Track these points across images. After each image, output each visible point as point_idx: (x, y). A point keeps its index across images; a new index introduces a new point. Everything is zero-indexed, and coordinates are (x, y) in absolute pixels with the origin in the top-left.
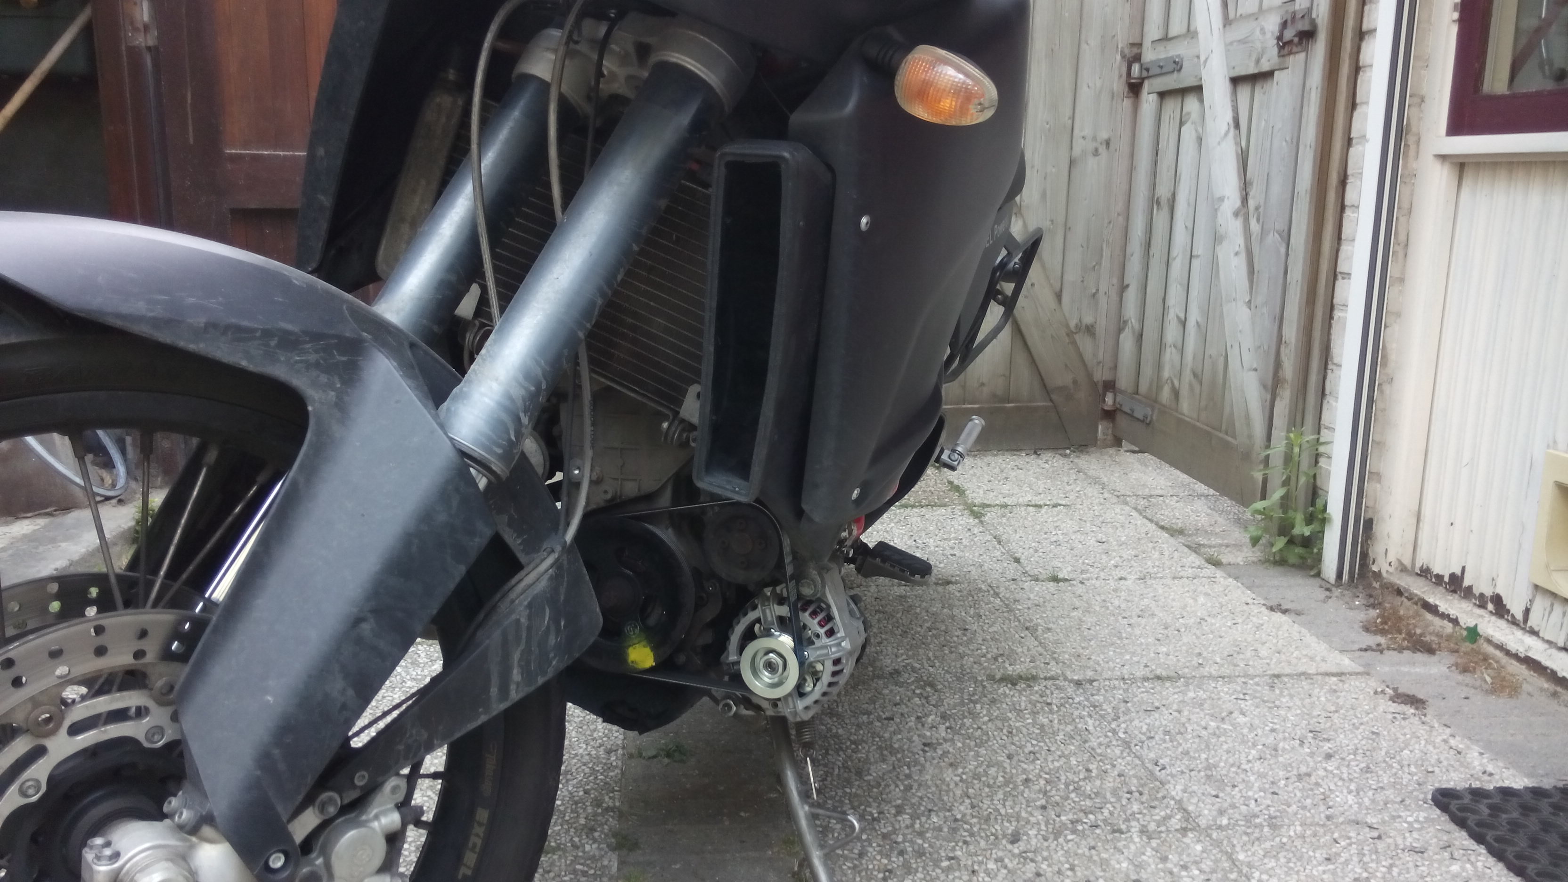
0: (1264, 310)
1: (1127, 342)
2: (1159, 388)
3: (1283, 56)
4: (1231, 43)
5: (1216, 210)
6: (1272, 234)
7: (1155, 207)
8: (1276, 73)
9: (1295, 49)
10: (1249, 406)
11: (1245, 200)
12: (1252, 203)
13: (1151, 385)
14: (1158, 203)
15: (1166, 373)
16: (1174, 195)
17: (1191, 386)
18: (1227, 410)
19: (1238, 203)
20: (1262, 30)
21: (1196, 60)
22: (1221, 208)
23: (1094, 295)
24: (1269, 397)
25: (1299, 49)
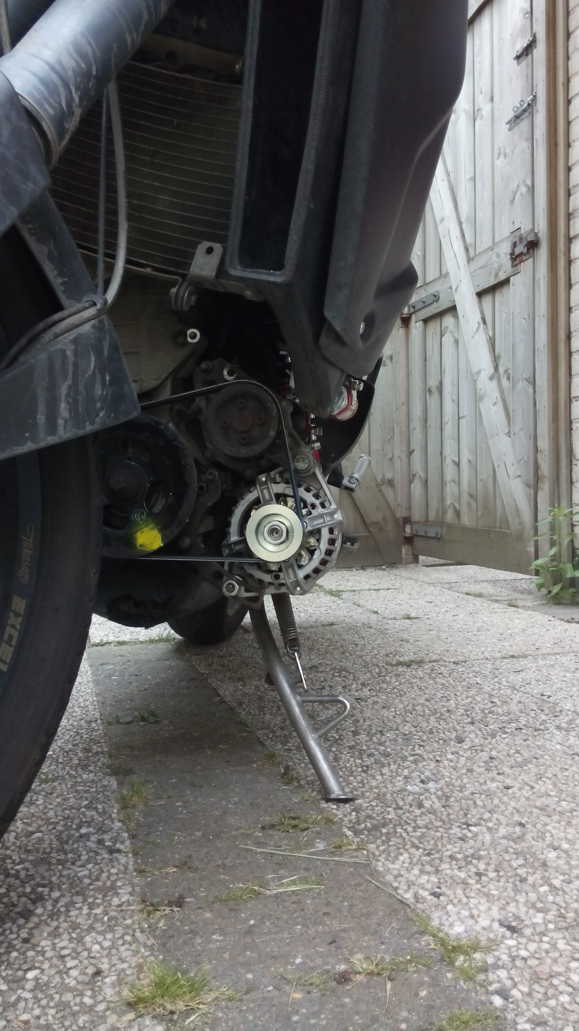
0: (522, 434)
1: (417, 488)
2: (444, 513)
3: (516, 265)
4: (475, 271)
5: (475, 381)
6: (521, 382)
7: (428, 394)
8: (511, 279)
9: (524, 258)
10: (517, 503)
11: (496, 368)
12: (501, 369)
13: (437, 513)
14: (430, 391)
15: (448, 502)
16: (441, 383)
17: (469, 504)
18: (499, 511)
19: (492, 370)
20: (498, 256)
21: (449, 290)
22: (480, 378)
23: (391, 459)
24: (532, 491)
25: (528, 256)
